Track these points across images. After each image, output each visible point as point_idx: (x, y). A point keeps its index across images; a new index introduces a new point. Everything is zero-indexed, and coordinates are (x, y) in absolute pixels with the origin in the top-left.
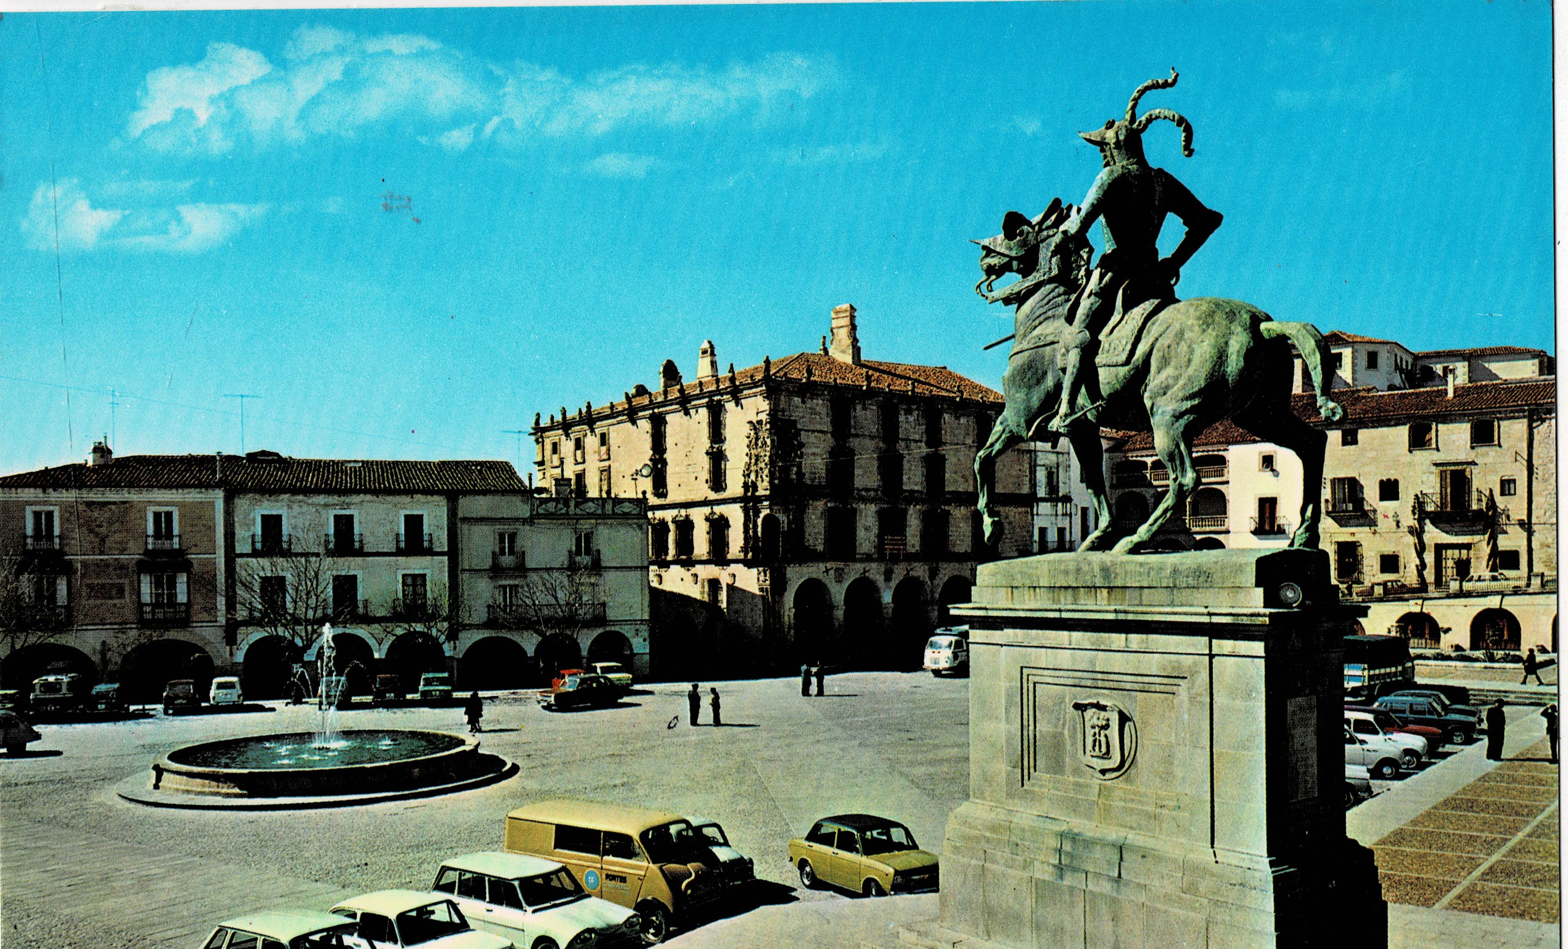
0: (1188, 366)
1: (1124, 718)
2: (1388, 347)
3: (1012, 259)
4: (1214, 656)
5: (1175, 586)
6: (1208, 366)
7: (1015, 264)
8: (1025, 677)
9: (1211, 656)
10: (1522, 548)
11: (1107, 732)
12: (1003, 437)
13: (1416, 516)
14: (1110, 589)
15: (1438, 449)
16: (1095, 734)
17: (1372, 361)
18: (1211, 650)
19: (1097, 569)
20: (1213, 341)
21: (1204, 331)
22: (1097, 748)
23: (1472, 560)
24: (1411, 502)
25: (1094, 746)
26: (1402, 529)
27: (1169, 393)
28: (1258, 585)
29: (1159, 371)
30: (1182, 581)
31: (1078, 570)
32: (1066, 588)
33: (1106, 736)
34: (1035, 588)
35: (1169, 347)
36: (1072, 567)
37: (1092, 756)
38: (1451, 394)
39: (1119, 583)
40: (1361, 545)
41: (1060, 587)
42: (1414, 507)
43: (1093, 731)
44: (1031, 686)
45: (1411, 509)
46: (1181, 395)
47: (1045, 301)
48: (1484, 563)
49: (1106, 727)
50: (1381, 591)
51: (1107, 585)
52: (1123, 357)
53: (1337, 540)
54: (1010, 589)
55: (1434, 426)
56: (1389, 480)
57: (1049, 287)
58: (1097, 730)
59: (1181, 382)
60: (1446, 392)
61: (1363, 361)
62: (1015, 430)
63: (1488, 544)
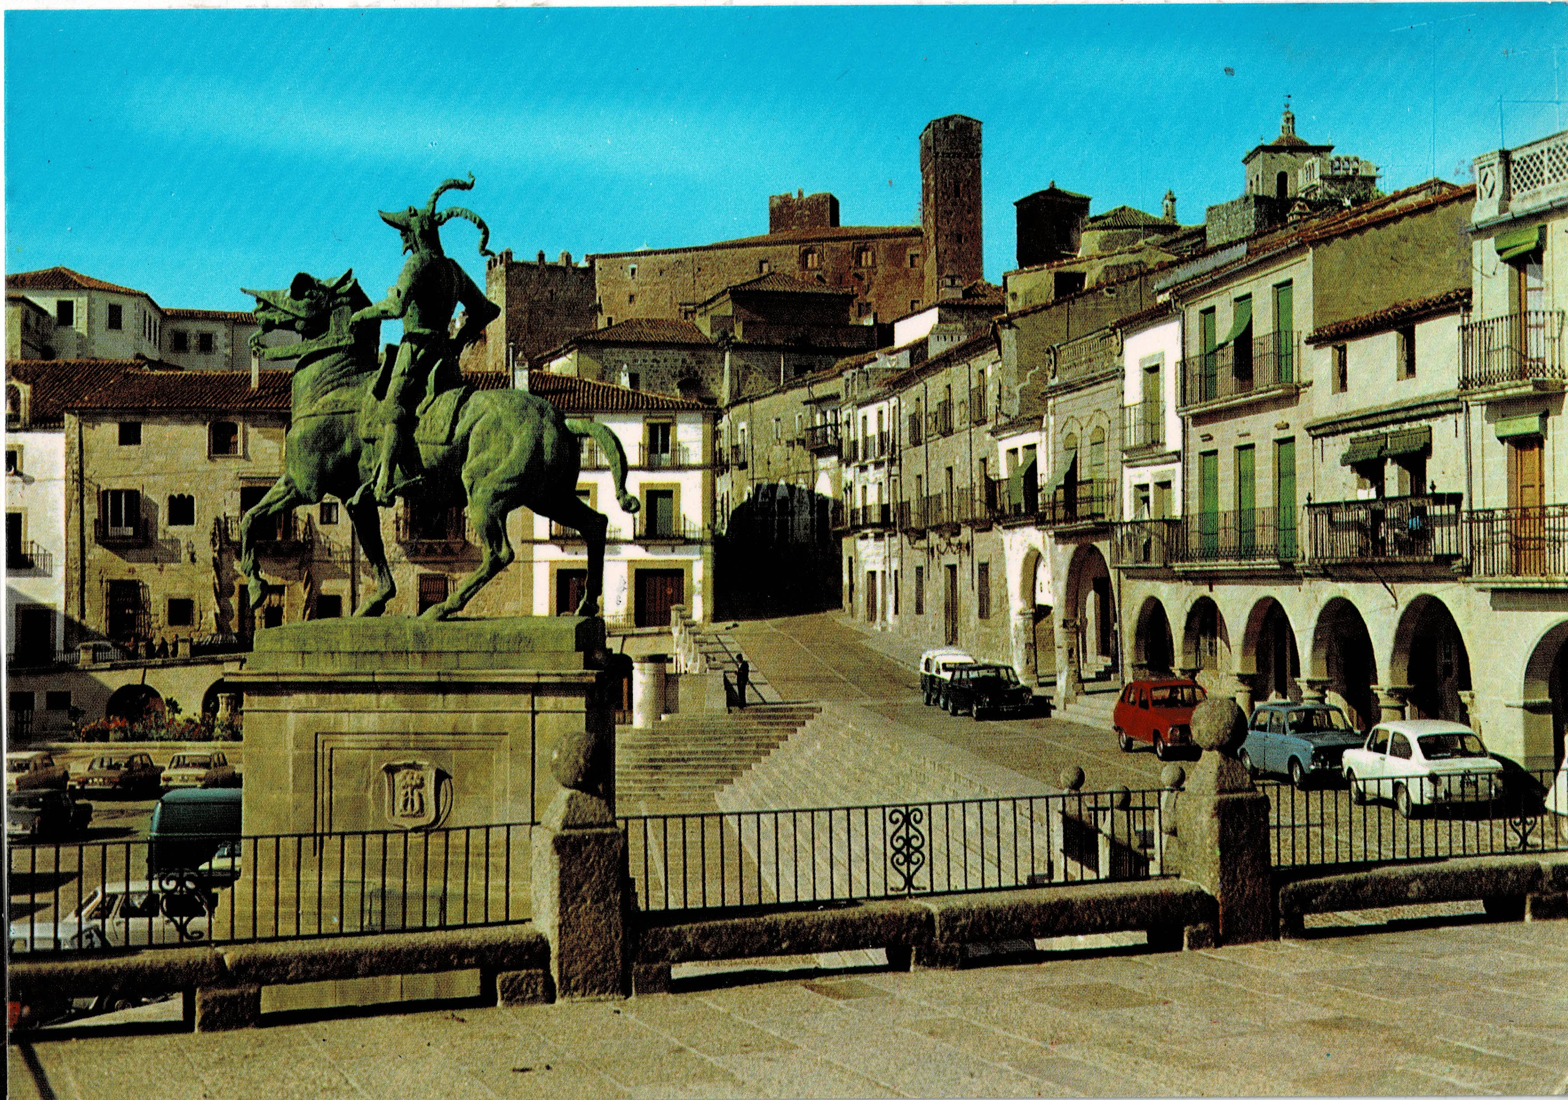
0: (508, 453)
1: (441, 776)
2: (135, 300)
3: (297, 318)
4: (538, 712)
5: (495, 651)
6: (527, 455)
7: (299, 325)
8: (320, 744)
9: (534, 713)
10: (345, 593)
11: (421, 791)
12: (288, 497)
13: (217, 547)
14: (424, 653)
15: (245, 457)
16: (407, 794)
17: (115, 319)
18: (533, 706)
19: (409, 636)
20: (530, 432)
21: (521, 423)
22: (409, 806)
23: (285, 609)
24: (211, 526)
25: (405, 806)
26: (200, 564)
27: (490, 475)
28: (578, 649)
29: (477, 453)
30: (502, 646)
31: (387, 635)
32: (372, 653)
33: (420, 795)
34: (333, 653)
35: (488, 433)
36: (380, 631)
37: (402, 816)
38: (255, 384)
39: (434, 648)
40: (144, 587)
41: (365, 653)
42: (214, 534)
43: (404, 792)
44: (327, 752)
45: (210, 537)
46: (501, 477)
47: (338, 367)
48: (300, 613)
49: (421, 785)
50: (188, 651)
51: (421, 649)
52: (443, 437)
53: (109, 577)
54: (300, 655)
55: (240, 429)
56: (181, 496)
57: (341, 355)
58: (409, 790)
59: (502, 466)
60: (248, 378)
61: (102, 316)
62: (303, 491)
63: (305, 588)
